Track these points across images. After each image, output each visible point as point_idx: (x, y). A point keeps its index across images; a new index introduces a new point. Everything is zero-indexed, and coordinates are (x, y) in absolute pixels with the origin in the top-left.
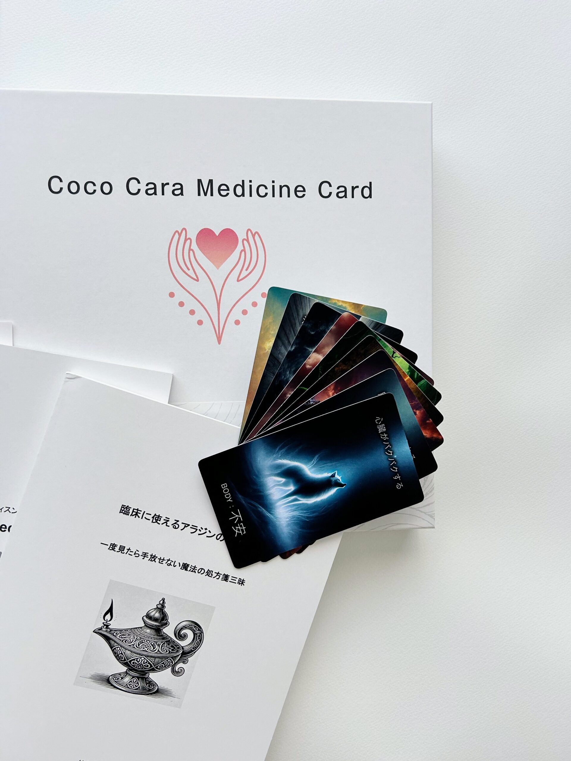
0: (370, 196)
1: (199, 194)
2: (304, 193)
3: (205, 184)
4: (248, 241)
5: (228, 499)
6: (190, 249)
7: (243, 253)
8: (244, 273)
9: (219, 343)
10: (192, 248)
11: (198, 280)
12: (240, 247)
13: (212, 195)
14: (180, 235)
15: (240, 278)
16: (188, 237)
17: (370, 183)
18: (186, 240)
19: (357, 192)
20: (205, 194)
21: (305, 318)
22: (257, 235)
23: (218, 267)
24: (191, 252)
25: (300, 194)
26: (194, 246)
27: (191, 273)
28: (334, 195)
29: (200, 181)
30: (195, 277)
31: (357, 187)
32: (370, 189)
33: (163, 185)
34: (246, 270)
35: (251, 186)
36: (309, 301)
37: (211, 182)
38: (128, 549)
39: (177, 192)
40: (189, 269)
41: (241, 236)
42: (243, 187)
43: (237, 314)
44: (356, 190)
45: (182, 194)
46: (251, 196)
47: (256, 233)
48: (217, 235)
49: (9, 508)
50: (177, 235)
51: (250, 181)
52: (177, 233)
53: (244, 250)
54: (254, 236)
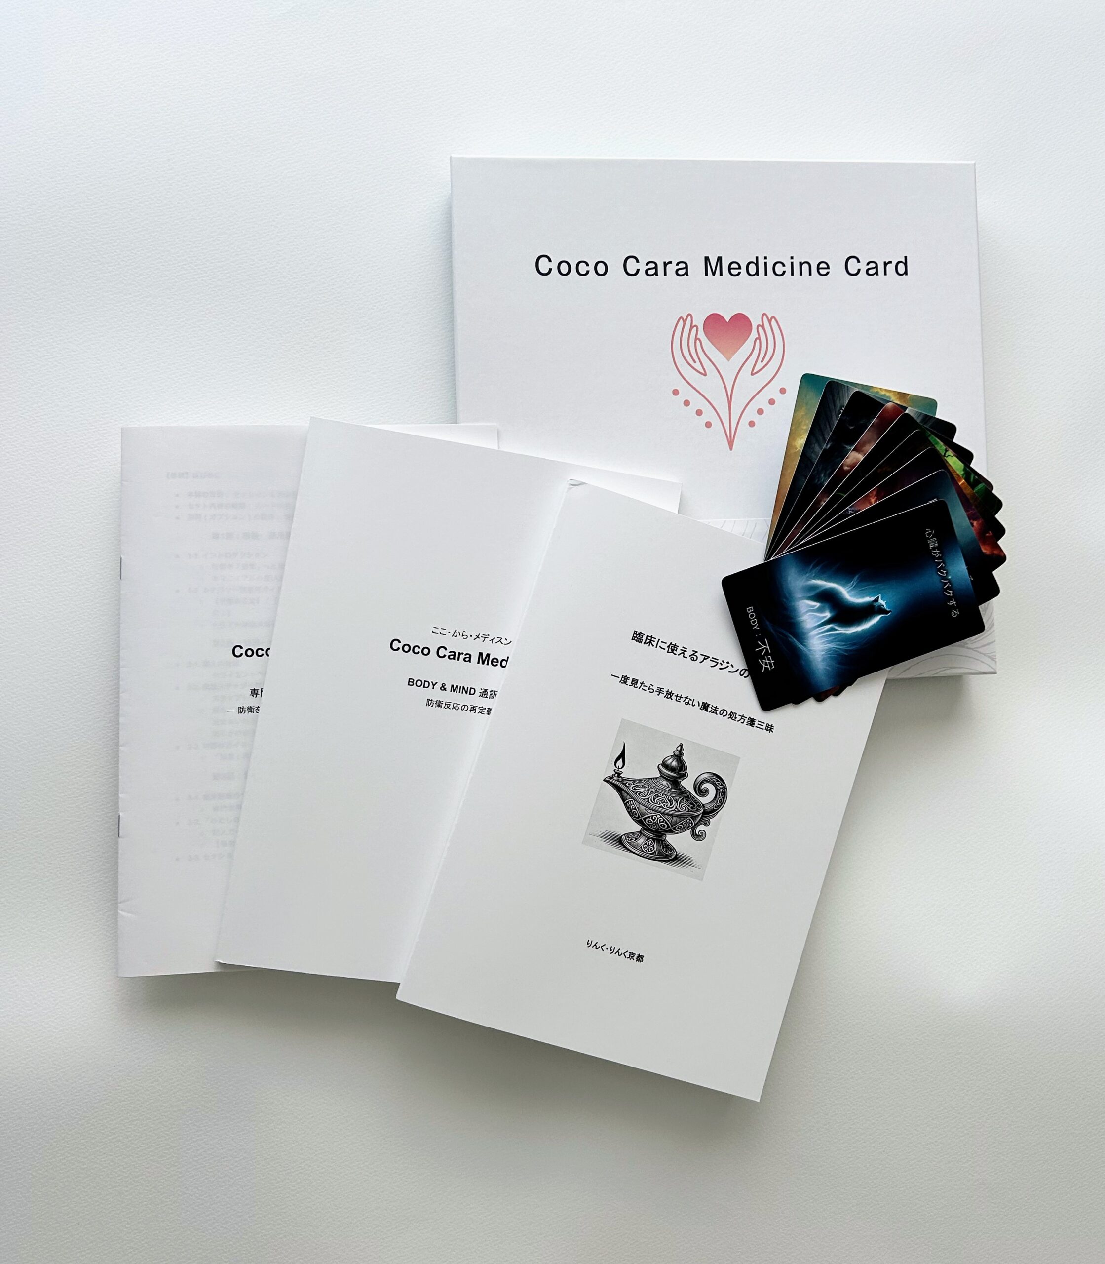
0: (906, 273)
1: (706, 274)
2: (828, 270)
3: (713, 262)
4: (763, 327)
5: (755, 626)
6: (696, 339)
7: (758, 341)
8: (759, 365)
9: (731, 449)
10: (698, 337)
11: (705, 375)
12: (754, 335)
13: (721, 274)
14: (685, 322)
15: (755, 371)
16: (694, 324)
17: (906, 258)
18: (692, 327)
19: (891, 268)
20: (714, 274)
21: (842, 410)
22: (773, 320)
23: (728, 359)
24: (698, 341)
25: (823, 272)
26: (702, 335)
27: (697, 366)
28: (863, 272)
29: (707, 259)
30: (703, 372)
31: (890, 262)
32: (906, 264)
33: (665, 264)
34: (762, 361)
35: (766, 263)
36: (848, 389)
37: (720, 259)
38: (642, 682)
39: (681, 272)
40: (695, 362)
41: (755, 321)
42: (757, 264)
43: (751, 414)
44: (888, 266)
45: (686, 274)
46: (766, 274)
47: (773, 317)
48: (728, 321)
49: (502, 638)
50: (681, 322)
51: (765, 258)
52: (681, 320)
53: (759, 338)
54: (770, 321)
